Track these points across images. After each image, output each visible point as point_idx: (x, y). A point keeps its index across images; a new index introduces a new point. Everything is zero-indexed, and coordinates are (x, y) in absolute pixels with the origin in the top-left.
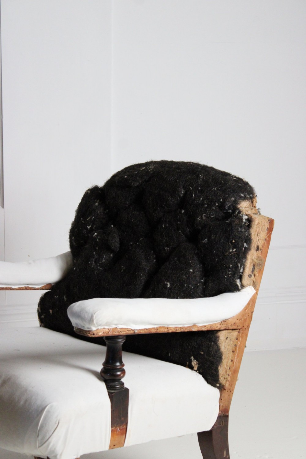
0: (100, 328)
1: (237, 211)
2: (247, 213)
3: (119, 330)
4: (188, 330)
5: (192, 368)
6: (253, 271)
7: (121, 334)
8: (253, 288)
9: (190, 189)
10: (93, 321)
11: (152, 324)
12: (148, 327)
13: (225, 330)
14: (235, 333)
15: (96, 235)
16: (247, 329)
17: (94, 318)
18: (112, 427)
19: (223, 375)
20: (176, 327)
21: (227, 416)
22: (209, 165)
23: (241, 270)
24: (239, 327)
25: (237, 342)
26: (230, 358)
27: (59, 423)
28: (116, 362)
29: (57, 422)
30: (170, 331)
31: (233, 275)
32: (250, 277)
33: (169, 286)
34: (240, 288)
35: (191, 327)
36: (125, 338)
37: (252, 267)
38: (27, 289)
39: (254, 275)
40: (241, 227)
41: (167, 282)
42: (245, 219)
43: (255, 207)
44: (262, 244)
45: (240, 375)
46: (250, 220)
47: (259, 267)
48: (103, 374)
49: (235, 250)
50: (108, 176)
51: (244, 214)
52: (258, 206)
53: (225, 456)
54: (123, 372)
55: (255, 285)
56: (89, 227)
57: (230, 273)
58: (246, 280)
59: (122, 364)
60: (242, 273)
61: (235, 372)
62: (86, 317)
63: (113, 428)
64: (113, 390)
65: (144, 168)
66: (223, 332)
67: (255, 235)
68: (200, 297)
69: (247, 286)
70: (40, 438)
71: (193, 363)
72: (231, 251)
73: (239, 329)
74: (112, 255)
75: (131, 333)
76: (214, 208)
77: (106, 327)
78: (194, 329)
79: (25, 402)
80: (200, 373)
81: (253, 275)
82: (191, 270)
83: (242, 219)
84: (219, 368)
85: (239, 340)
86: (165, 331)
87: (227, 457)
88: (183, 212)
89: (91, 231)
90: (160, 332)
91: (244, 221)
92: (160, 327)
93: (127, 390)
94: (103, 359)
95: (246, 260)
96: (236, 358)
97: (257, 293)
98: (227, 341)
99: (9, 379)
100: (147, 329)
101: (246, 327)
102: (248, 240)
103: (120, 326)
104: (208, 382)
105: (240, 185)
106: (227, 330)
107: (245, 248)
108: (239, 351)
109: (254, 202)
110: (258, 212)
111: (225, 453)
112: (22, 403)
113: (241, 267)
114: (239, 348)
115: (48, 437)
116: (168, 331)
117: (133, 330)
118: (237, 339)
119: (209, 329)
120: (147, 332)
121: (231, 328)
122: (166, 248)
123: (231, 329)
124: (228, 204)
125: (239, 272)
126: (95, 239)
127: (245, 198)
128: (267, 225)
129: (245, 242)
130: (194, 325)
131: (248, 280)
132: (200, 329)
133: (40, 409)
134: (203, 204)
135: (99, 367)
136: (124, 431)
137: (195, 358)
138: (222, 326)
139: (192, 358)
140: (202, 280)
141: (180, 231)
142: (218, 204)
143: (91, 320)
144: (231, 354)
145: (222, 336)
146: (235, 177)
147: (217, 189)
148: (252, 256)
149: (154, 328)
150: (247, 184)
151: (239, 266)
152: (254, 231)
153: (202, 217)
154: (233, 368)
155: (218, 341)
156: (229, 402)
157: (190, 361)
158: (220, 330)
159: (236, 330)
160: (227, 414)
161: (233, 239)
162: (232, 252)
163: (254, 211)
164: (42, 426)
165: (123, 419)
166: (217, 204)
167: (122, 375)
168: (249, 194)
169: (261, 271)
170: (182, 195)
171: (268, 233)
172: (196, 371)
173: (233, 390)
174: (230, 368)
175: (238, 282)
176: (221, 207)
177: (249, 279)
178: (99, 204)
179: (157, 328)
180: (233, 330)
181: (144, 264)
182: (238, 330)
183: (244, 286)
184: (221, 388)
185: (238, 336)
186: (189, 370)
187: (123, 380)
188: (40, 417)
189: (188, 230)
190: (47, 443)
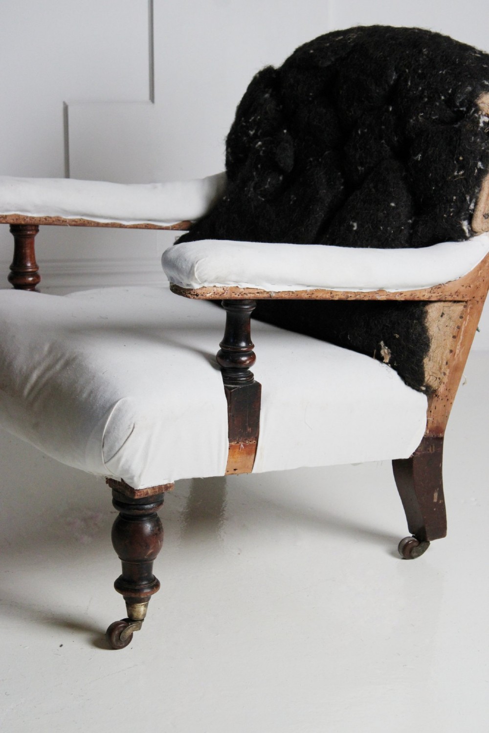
0: (206, 285)
1: (473, 109)
3: (242, 290)
4: (370, 298)
5: (380, 359)
7: (246, 297)
9: (406, 71)
10: (193, 274)
11: (303, 285)
12: (294, 288)
13: (439, 301)
14: (459, 308)
15: (260, 146)
16: (480, 303)
17: (195, 269)
18: (230, 441)
19: (433, 373)
20: (347, 292)
21: (442, 439)
22: (444, 32)
23: (472, 206)
24: (466, 299)
25: (462, 323)
26: (449, 347)
27: (134, 428)
28: (241, 341)
29: (132, 427)
30: (336, 298)
31: (458, 213)
32: (486, 218)
33: (355, 228)
34: (468, 235)
35: (376, 293)
36: (255, 304)
38: (147, 227)
40: (476, 135)
41: (354, 222)
42: (484, 122)
45: (466, 375)
48: (219, 360)
49: (461, 173)
50: (289, 52)
51: (484, 113)
53: (435, 500)
54: (252, 357)
56: (252, 133)
57: (452, 210)
58: (478, 223)
59: (250, 345)
60: (474, 210)
61: (457, 370)
62: (184, 267)
63: (233, 443)
64: (233, 384)
65: (342, 37)
66: (436, 305)
68: (403, 247)
69: (480, 233)
70: (106, 449)
71: (382, 352)
72: (456, 173)
73: (466, 302)
74: (281, 178)
75: (264, 296)
76: (438, 104)
77: (218, 285)
78: (381, 297)
79: (89, 395)
80: (393, 367)
82: (393, 204)
83: (478, 123)
84: (426, 360)
85: (465, 320)
86: (327, 296)
87: (440, 502)
88: (391, 109)
89: (255, 138)
90: (317, 299)
91: (481, 125)
92: (317, 291)
93: (258, 386)
94: (221, 338)
95: (480, 190)
96: (458, 347)
98: (444, 319)
99: (74, 359)
100: (293, 292)
101: (478, 299)
102: (486, 157)
103: (243, 285)
104: (406, 383)
105: (485, 66)
106: (445, 301)
107: (480, 170)
108: (464, 336)
111: (436, 495)
112: (85, 395)
113: (471, 200)
114: (465, 332)
115: (117, 449)
116: (332, 297)
117: (268, 293)
118: (461, 317)
119: (408, 297)
120: (293, 297)
121: (450, 298)
122: (359, 168)
123: (450, 301)
124: (460, 98)
125: (468, 210)
126: (258, 151)
129: (481, 160)
130: (381, 290)
131: (482, 222)
132: (392, 298)
133: (108, 405)
134: (421, 97)
135: (215, 348)
136: (253, 450)
137: (386, 344)
138: (433, 295)
139: (382, 343)
140: (410, 221)
141: (383, 141)
142: (445, 96)
143: (191, 273)
144: (450, 339)
145: (433, 311)
146: (481, 53)
147: (446, 73)
149: (306, 291)
151: (468, 198)
153: (417, 120)
154: (454, 363)
155: (425, 318)
156: (446, 417)
157: (379, 348)
158: (428, 302)
159: (461, 303)
160: (441, 435)
161: (460, 154)
162: (457, 176)
164: (108, 432)
165: (249, 430)
166: (443, 98)
167: (248, 362)
170: (392, 82)
172: (387, 364)
173: (453, 398)
174: (447, 363)
175: (465, 225)
176: (450, 102)
177: (485, 220)
178: (271, 96)
179: (311, 291)
180: (455, 302)
181: (323, 192)
182: (464, 304)
183: (476, 232)
184: (430, 393)
185: (462, 313)
186: (377, 362)
187: (251, 369)
188: (107, 418)
189: (396, 139)
190: (117, 457)
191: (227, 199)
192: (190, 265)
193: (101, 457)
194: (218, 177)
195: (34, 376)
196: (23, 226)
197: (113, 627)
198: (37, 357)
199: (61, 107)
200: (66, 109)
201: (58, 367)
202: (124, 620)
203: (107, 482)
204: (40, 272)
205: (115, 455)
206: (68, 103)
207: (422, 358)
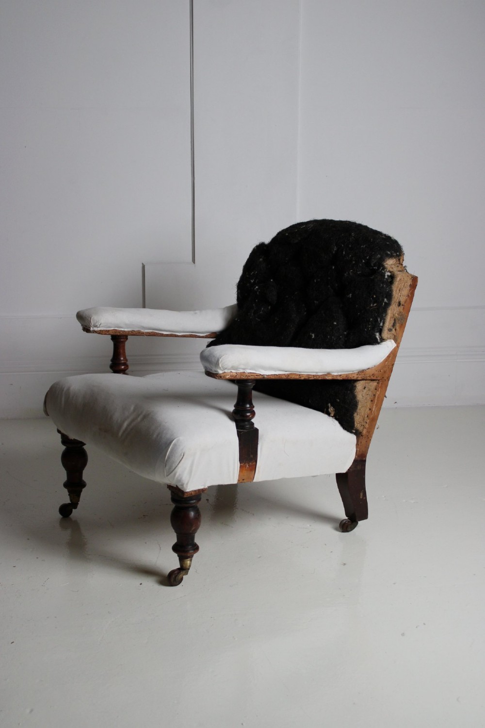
0: (226, 371)
1: (382, 268)
2: (391, 270)
3: (247, 374)
4: (322, 378)
5: (328, 414)
6: (394, 325)
7: (249, 378)
8: (393, 341)
9: (341, 246)
10: (219, 364)
11: (283, 371)
12: (277, 373)
13: (363, 380)
14: (375, 384)
15: (257, 289)
16: (387, 381)
17: (220, 362)
18: (240, 463)
19: (359, 422)
21: (365, 461)
22: (364, 223)
23: (381, 324)
24: (379, 378)
25: (376, 393)
26: (369, 407)
27: (184, 455)
28: (246, 404)
29: (183, 455)
30: (303, 378)
31: (373, 328)
32: (390, 331)
33: (313, 337)
34: (379, 341)
35: (326, 375)
36: (255, 382)
37: (393, 322)
38: (191, 336)
39: (396, 330)
40: (383, 283)
41: (312, 333)
42: (388, 275)
43: (402, 265)
44: (404, 300)
45: (379, 423)
46: (392, 277)
47: (401, 322)
48: (234, 415)
49: (375, 305)
50: (274, 234)
51: (388, 270)
52: (404, 264)
53: (361, 497)
54: (253, 413)
56: (252, 281)
57: (370, 326)
58: (385, 334)
59: (252, 406)
60: (382, 327)
61: (373, 420)
62: (213, 360)
63: (242, 464)
64: (242, 429)
65: (304, 226)
66: (362, 382)
67: (396, 291)
68: (341, 348)
69: (387, 340)
70: (167, 467)
71: (330, 410)
72: (372, 305)
73: (379, 380)
74: (269, 308)
75: (260, 377)
76: (361, 265)
77: (233, 371)
78: (329, 378)
79: (157, 436)
80: (336, 419)
81: (394, 330)
82: (335, 323)
83: (385, 276)
84: (355, 415)
85: (378, 391)
86: (297, 377)
87: (364, 498)
88: (333, 268)
89: (254, 284)
90: (292, 379)
91: (386, 277)
92: (291, 374)
93: (257, 430)
94: (235, 402)
95: (386, 315)
96: (374, 407)
97: (398, 346)
98: (365, 391)
99: (148, 415)
100: (277, 375)
101: (385, 378)
102: (389, 296)
103: (248, 371)
104: (343, 429)
105: (388, 243)
106: (366, 380)
107: (385, 303)
108: (377, 400)
109: (401, 260)
110: (404, 269)
111: (361, 494)
112: (155, 436)
113: (381, 321)
114: (378, 398)
115: (174, 468)
116: (300, 378)
117: (262, 375)
118: (376, 389)
119: (345, 378)
120: (277, 378)
121: (369, 378)
122: (315, 302)
123: (369, 380)
124: (374, 261)
125: (379, 326)
126: (256, 292)
127: (391, 256)
128: (410, 282)
129: (386, 298)
130: (329, 374)
131: (387, 333)
132: (335, 378)
133: (169, 442)
134: (351, 261)
135: (231, 408)
136: (253, 468)
137: (332, 405)
138: (359, 376)
139: (329, 404)
140: (345, 333)
141: (329, 286)
142: (365, 260)
143: (217, 364)
144: (369, 402)
145: (359, 386)
146: (385, 235)
147: (366, 247)
148: (393, 311)
149: (285, 374)
150: (396, 242)
151: (379, 320)
152: (395, 287)
153: (349, 274)
154: (372, 416)
155: (355, 389)
156: (367, 448)
157: (328, 408)
158: (356, 381)
159: (374, 381)
160: (364, 459)
161: (374, 294)
162: (373, 306)
163: (399, 269)
164: (169, 458)
165: (252, 456)
166: (363, 261)
167: (251, 416)
168: (396, 252)
169: (403, 326)
170: (334, 252)
171: (410, 290)
172: (332, 417)
173: (371, 437)
174: (367, 416)
175: (378, 335)
176: (368, 263)
178: (264, 260)
179: (287, 374)
180: (372, 380)
181: (294, 315)
182: (377, 381)
183: (384, 339)
184: (358, 434)
185: (376, 386)
186: (326, 416)
187: (253, 420)
188: (168, 450)
189: (337, 285)
190: (174, 472)
191: (237, 320)
192: (216, 359)
193: (164, 472)
194: (232, 307)
195: (125, 424)
196: (119, 336)
197: (172, 573)
198: (127, 414)
199: (141, 266)
200: (143, 267)
201: (139, 419)
202: (178, 569)
203: (168, 488)
204: (128, 363)
205: (172, 472)
206: (145, 264)
207: (353, 414)
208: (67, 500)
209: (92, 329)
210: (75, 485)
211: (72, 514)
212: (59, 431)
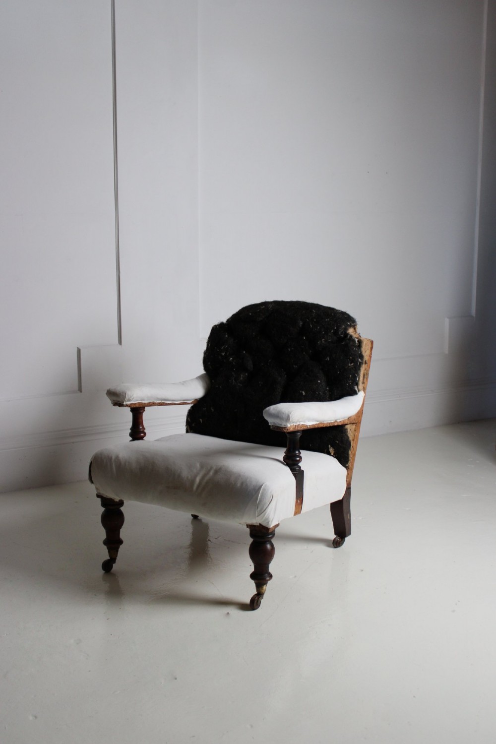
0: (292, 424)
1: (349, 336)
3: (300, 426)
5: (329, 453)
6: (364, 379)
7: (301, 429)
8: (363, 392)
9: (307, 321)
10: (289, 420)
12: (314, 423)
13: (349, 424)
14: (355, 425)
15: (231, 360)
16: (360, 423)
17: (290, 417)
22: (315, 302)
23: (358, 379)
25: (355, 433)
28: (296, 451)
29: (271, 497)
30: (324, 426)
31: (352, 383)
33: (304, 394)
35: (334, 422)
36: (302, 432)
37: (363, 377)
40: (355, 347)
41: (302, 391)
42: (357, 341)
44: (368, 360)
45: (356, 457)
46: (360, 342)
47: (366, 376)
48: (286, 461)
49: (352, 364)
50: (231, 315)
51: (354, 337)
53: (349, 518)
54: (300, 458)
55: (364, 389)
56: (223, 354)
57: (350, 381)
58: (361, 386)
59: (300, 453)
60: (358, 381)
61: (354, 455)
62: (284, 417)
63: (297, 499)
64: (295, 472)
65: (264, 307)
67: (364, 353)
68: (330, 401)
70: (259, 509)
71: (330, 451)
72: (350, 365)
73: (356, 423)
74: (247, 374)
75: (305, 428)
76: (330, 334)
77: (295, 424)
78: (336, 424)
79: (242, 484)
80: (335, 457)
81: (363, 383)
82: (319, 381)
83: (355, 342)
88: (304, 338)
89: (226, 356)
90: (319, 427)
91: (357, 343)
92: (320, 423)
93: (303, 471)
95: (360, 372)
96: (354, 445)
97: (365, 396)
98: (351, 432)
99: (220, 469)
100: (314, 425)
102: (361, 357)
103: (302, 423)
104: (340, 464)
105: (346, 316)
107: (360, 362)
108: (356, 439)
109: (356, 329)
110: (361, 336)
111: (349, 515)
112: (239, 485)
114: (356, 437)
117: (307, 426)
118: (355, 431)
119: (342, 423)
122: (295, 366)
124: (341, 331)
125: (356, 380)
126: (232, 363)
127: (350, 326)
128: (370, 345)
129: (359, 358)
132: (339, 424)
133: (257, 488)
134: (320, 332)
135: (282, 456)
136: (302, 502)
137: (331, 446)
138: (348, 421)
139: (330, 446)
140: (329, 388)
141: (304, 353)
142: (333, 331)
145: (348, 428)
148: (363, 368)
149: (316, 424)
151: (356, 376)
152: (363, 349)
153: (321, 342)
154: (353, 452)
155: (347, 432)
156: (351, 479)
157: (328, 448)
158: (347, 425)
160: (350, 487)
161: (350, 356)
163: (357, 335)
165: (301, 493)
167: (300, 461)
168: (352, 323)
169: (367, 379)
170: (301, 326)
171: (370, 351)
172: (332, 456)
173: (353, 468)
175: (356, 388)
176: (336, 333)
180: (353, 423)
181: (278, 379)
183: (359, 391)
184: (347, 467)
185: (355, 428)
186: (328, 456)
187: (300, 464)
188: (259, 494)
189: (311, 351)
190: (264, 513)
192: (287, 416)
193: (255, 514)
194: (201, 376)
195: (198, 480)
198: (195, 471)
199: (76, 350)
200: (79, 351)
201: (211, 473)
202: (256, 595)
203: (247, 527)
204: (145, 431)
206: (80, 348)
207: (348, 451)
208: (106, 557)
209: (125, 403)
210: (113, 542)
211: (113, 568)
212: (98, 496)
